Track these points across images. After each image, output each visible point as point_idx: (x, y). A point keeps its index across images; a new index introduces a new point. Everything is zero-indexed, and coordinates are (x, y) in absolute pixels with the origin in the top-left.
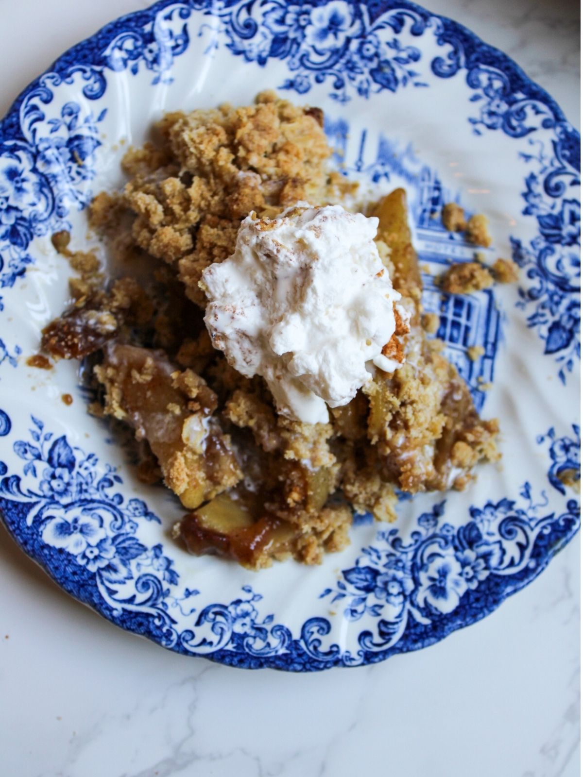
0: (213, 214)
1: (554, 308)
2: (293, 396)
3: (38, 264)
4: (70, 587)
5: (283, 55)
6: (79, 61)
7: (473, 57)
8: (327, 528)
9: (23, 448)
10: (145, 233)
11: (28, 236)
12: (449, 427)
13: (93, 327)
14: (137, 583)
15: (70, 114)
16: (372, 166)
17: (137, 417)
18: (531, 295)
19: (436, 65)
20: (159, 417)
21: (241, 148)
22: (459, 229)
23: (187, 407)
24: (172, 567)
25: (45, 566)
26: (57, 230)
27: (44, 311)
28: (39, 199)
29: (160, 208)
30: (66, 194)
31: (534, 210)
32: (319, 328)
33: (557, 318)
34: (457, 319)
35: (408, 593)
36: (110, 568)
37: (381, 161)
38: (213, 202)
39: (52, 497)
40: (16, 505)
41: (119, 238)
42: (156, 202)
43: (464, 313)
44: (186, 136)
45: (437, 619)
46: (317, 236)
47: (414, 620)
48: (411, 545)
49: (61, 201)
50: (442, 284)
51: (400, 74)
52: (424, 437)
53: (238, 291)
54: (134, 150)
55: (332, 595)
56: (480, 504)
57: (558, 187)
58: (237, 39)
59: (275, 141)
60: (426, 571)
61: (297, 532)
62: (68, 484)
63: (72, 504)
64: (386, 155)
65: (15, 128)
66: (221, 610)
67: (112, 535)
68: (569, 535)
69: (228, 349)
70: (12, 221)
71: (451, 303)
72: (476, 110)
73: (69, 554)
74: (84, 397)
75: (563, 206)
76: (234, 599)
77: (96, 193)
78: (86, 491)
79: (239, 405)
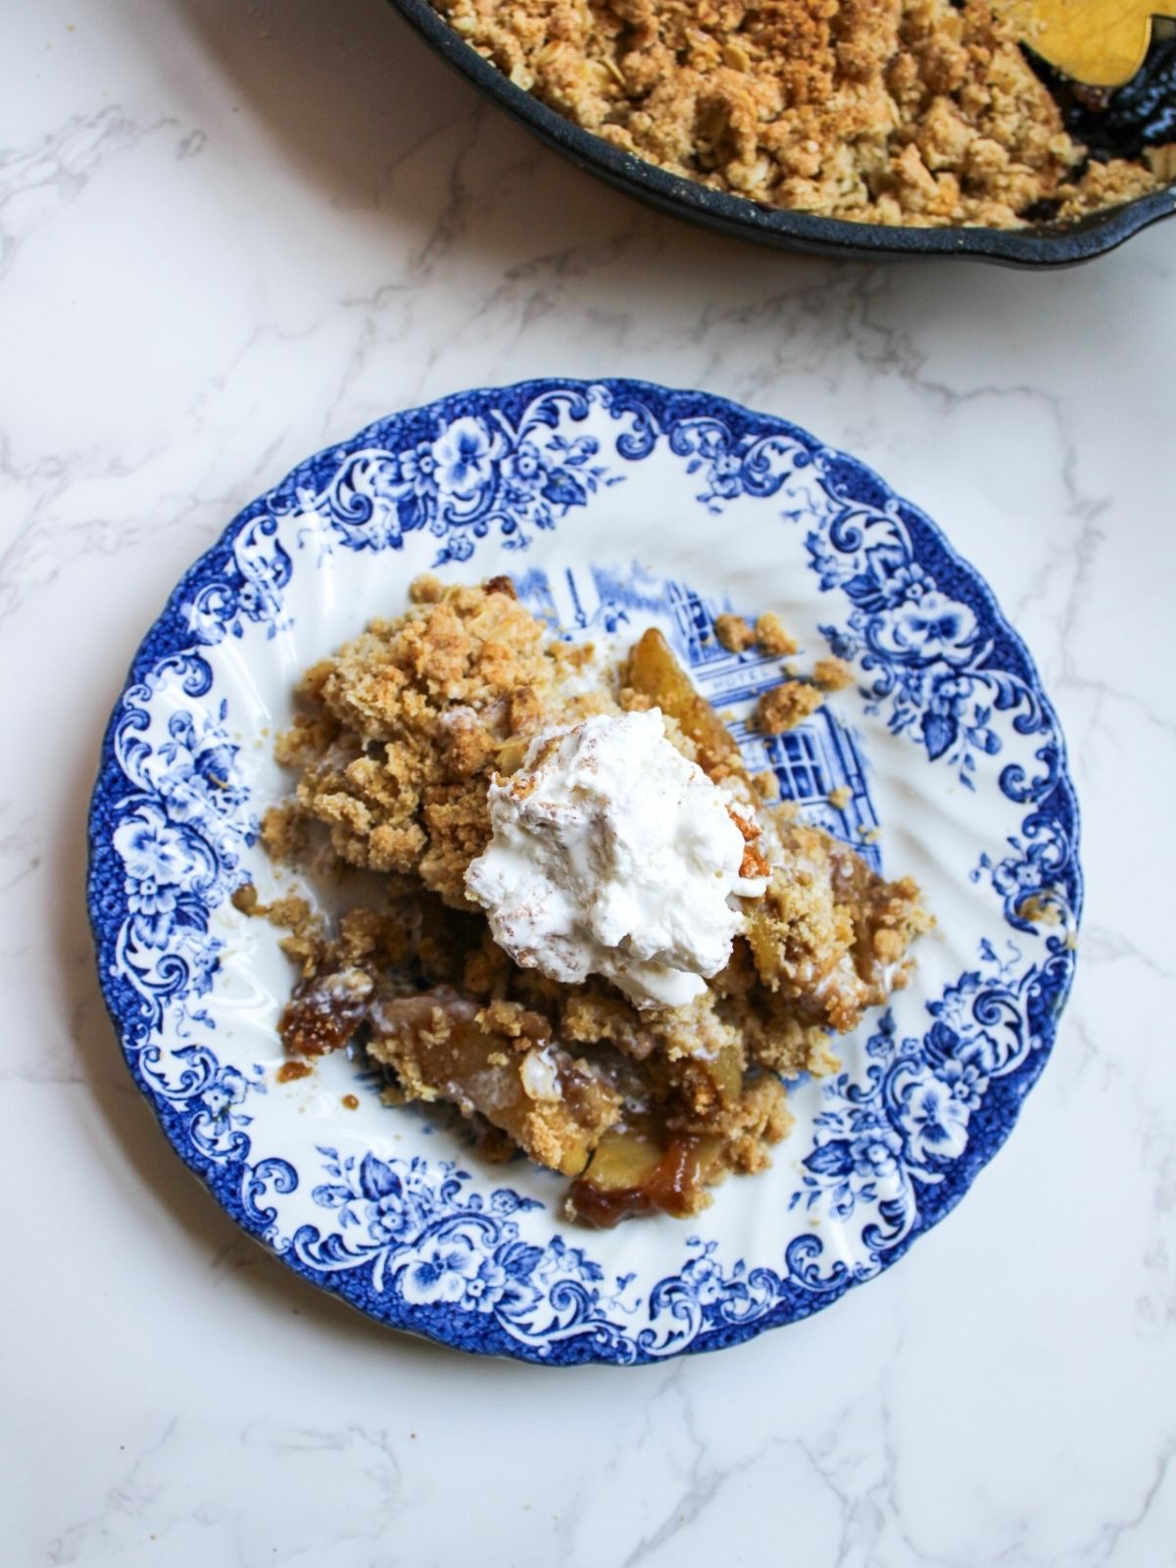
0: (434, 785)
1: (916, 696)
2: (651, 983)
3: (232, 943)
4: (470, 1344)
5: (420, 523)
6: (161, 654)
7: (667, 416)
8: (760, 1118)
9: (326, 1193)
10: (354, 847)
11: (202, 914)
12: (857, 917)
13: (342, 998)
14: (551, 1300)
15: (182, 729)
16: (598, 612)
17: (453, 1088)
18: (879, 692)
19: (622, 445)
20: (483, 1076)
21: (430, 683)
22: (747, 645)
23: (513, 1050)
24: (586, 1259)
25: (426, 1333)
26: (235, 888)
27: (265, 1002)
28: (194, 859)
29: (361, 805)
30: (225, 835)
31: (834, 580)
32: (649, 887)
33: (925, 708)
34: (797, 764)
35: (897, 1152)
36: (509, 1297)
37: (606, 601)
38: (426, 770)
39: (393, 1241)
40: (351, 1273)
41: (317, 859)
42: (351, 799)
43: (803, 751)
44: (351, 698)
45: (949, 1169)
46: (595, 772)
47: (921, 1183)
48: (873, 1088)
49: (222, 848)
50: (758, 727)
51: (581, 479)
52: (835, 951)
53: (522, 883)
54: (285, 735)
55: (804, 1199)
56: (936, 996)
57: (851, 537)
58: (351, 529)
59: (468, 652)
60: (908, 1112)
61: (724, 1142)
62: (404, 1213)
63: (421, 1237)
64: (609, 591)
65: (121, 779)
66: (673, 1285)
67: (490, 1253)
68: (1066, 982)
69: (541, 963)
70: (173, 905)
71: (781, 746)
72: (701, 482)
73: (448, 1304)
74: (369, 1088)
75: (868, 558)
76: (683, 1262)
77: (261, 816)
78: (431, 1211)
79: (581, 1017)
